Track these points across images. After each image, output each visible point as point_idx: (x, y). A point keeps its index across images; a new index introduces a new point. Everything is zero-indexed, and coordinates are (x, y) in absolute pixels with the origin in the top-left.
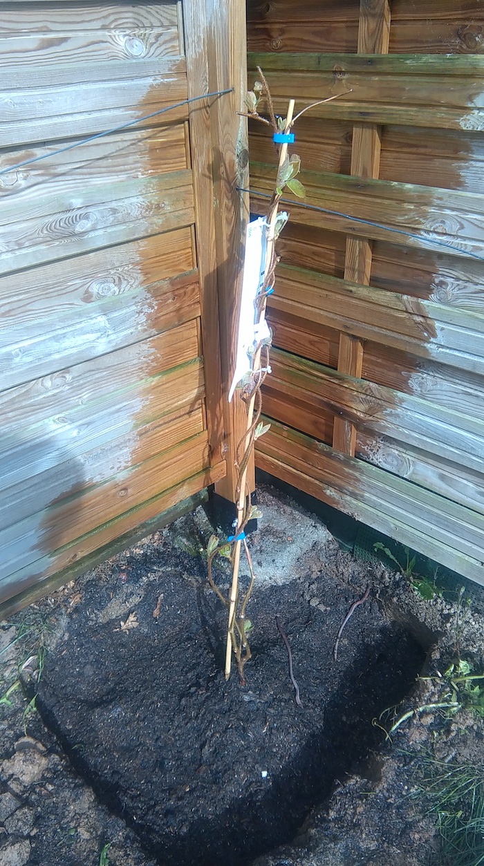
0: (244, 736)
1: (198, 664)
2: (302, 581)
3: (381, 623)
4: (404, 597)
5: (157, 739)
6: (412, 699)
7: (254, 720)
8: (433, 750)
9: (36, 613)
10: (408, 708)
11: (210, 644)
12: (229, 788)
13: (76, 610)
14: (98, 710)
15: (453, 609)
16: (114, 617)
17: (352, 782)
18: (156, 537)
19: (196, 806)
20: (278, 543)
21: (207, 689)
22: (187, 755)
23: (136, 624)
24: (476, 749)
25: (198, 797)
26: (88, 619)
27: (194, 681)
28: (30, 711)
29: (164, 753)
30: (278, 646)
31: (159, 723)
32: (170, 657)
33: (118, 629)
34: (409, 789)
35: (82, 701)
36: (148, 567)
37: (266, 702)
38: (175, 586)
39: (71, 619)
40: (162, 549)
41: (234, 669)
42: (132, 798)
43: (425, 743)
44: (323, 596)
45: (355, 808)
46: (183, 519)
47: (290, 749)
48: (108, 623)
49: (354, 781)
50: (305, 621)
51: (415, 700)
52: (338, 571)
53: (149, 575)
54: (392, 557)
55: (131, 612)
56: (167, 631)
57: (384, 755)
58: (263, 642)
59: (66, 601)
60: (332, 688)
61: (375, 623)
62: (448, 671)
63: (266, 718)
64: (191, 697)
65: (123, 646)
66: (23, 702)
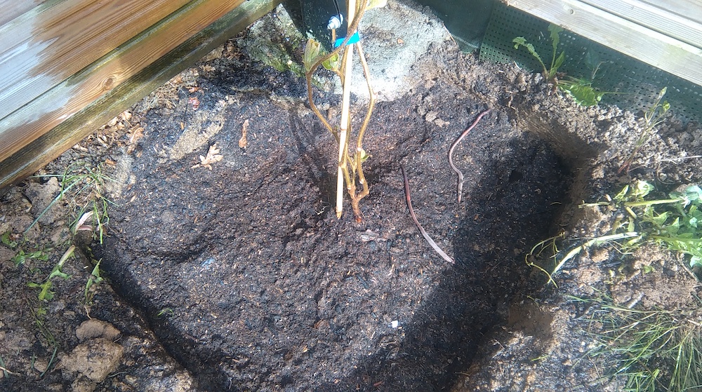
0: (367, 283)
1: (301, 200)
2: (414, 92)
3: (511, 135)
4: (548, 103)
5: (262, 293)
6: (575, 230)
7: (376, 263)
8: (610, 293)
9: (84, 157)
10: (572, 242)
11: (312, 175)
12: (355, 346)
13: (139, 147)
14: (184, 265)
15: (610, 114)
16: (191, 151)
17: (515, 341)
18: (230, 49)
19: (317, 369)
20: (386, 48)
21: (316, 231)
22: (300, 308)
23: (219, 158)
24: (670, 291)
25: (319, 359)
26: (157, 157)
27: (299, 220)
28: (94, 282)
29: (272, 308)
30: (393, 172)
31: (263, 274)
32: (266, 193)
33: (198, 165)
34: (587, 345)
35: (165, 255)
36: (224, 88)
37: (389, 240)
38: (261, 110)
39: (135, 158)
40: (239, 64)
41: (348, 206)
42: (240, 368)
43: (597, 285)
44: (440, 107)
45: (525, 376)
46: (260, 23)
47: (421, 292)
48: (184, 159)
49: (517, 341)
50: (421, 139)
51: (580, 231)
52: (458, 77)
53: (227, 97)
54: (535, 54)
55: (211, 143)
56: (259, 162)
57: (551, 304)
58: (374, 168)
59: (123, 138)
60: (459, 214)
61: (504, 136)
62: (620, 194)
63: (390, 259)
64: (298, 240)
65: (206, 183)
66: (83, 272)
